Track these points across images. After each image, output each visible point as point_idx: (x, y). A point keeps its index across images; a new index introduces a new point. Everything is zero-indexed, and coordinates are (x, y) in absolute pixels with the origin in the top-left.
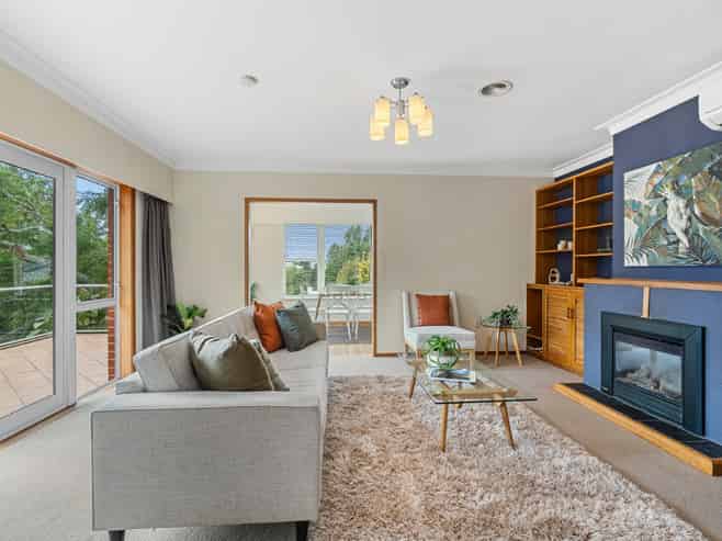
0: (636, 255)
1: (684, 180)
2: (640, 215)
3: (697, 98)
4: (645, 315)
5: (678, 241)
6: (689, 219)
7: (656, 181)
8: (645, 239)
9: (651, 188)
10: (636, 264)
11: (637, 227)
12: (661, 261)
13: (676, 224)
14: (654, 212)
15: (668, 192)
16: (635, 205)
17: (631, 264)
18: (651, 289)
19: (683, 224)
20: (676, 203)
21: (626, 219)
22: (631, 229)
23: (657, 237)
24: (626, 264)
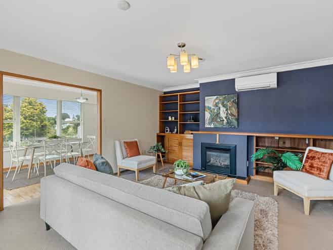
0: (210, 124)
1: (225, 103)
2: (211, 111)
3: (234, 79)
4: (217, 143)
5: (223, 120)
6: (227, 114)
7: (217, 101)
8: (213, 119)
9: (215, 103)
10: (209, 127)
11: (210, 115)
12: (218, 126)
13: (223, 115)
14: (216, 111)
15: (220, 105)
16: (209, 108)
18: (219, 135)
19: (225, 115)
20: (222, 109)
21: (206, 112)
22: (208, 115)
23: (217, 119)
24: (206, 126)
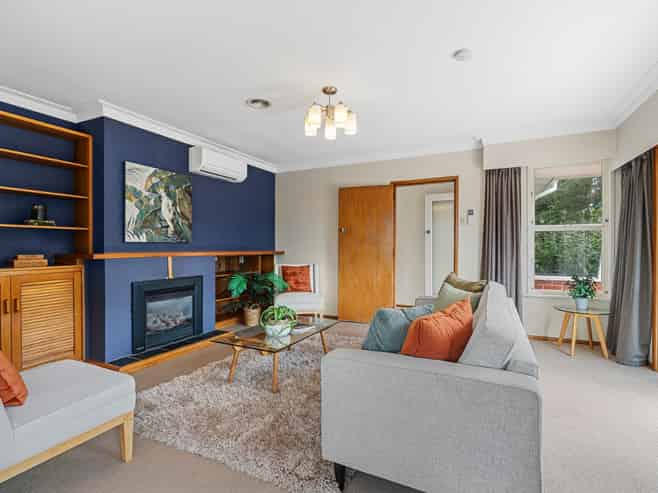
0: (136, 233)
1: (172, 188)
2: (141, 202)
4: (171, 277)
5: (168, 226)
6: (174, 214)
7: (155, 180)
8: (146, 221)
9: (150, 184)
10: (137, 240)
11: (138, 211)
12: (157, 239)
13: (167, 214)
14: (152, 202)
15: (162, 192)
16: (137, 194)
17: (133, 240)
19: (171, 216)
20: (166, 202)
21: (127, 201)
22: (132, 211)
23: (154, 221)
24: (127, 240)
